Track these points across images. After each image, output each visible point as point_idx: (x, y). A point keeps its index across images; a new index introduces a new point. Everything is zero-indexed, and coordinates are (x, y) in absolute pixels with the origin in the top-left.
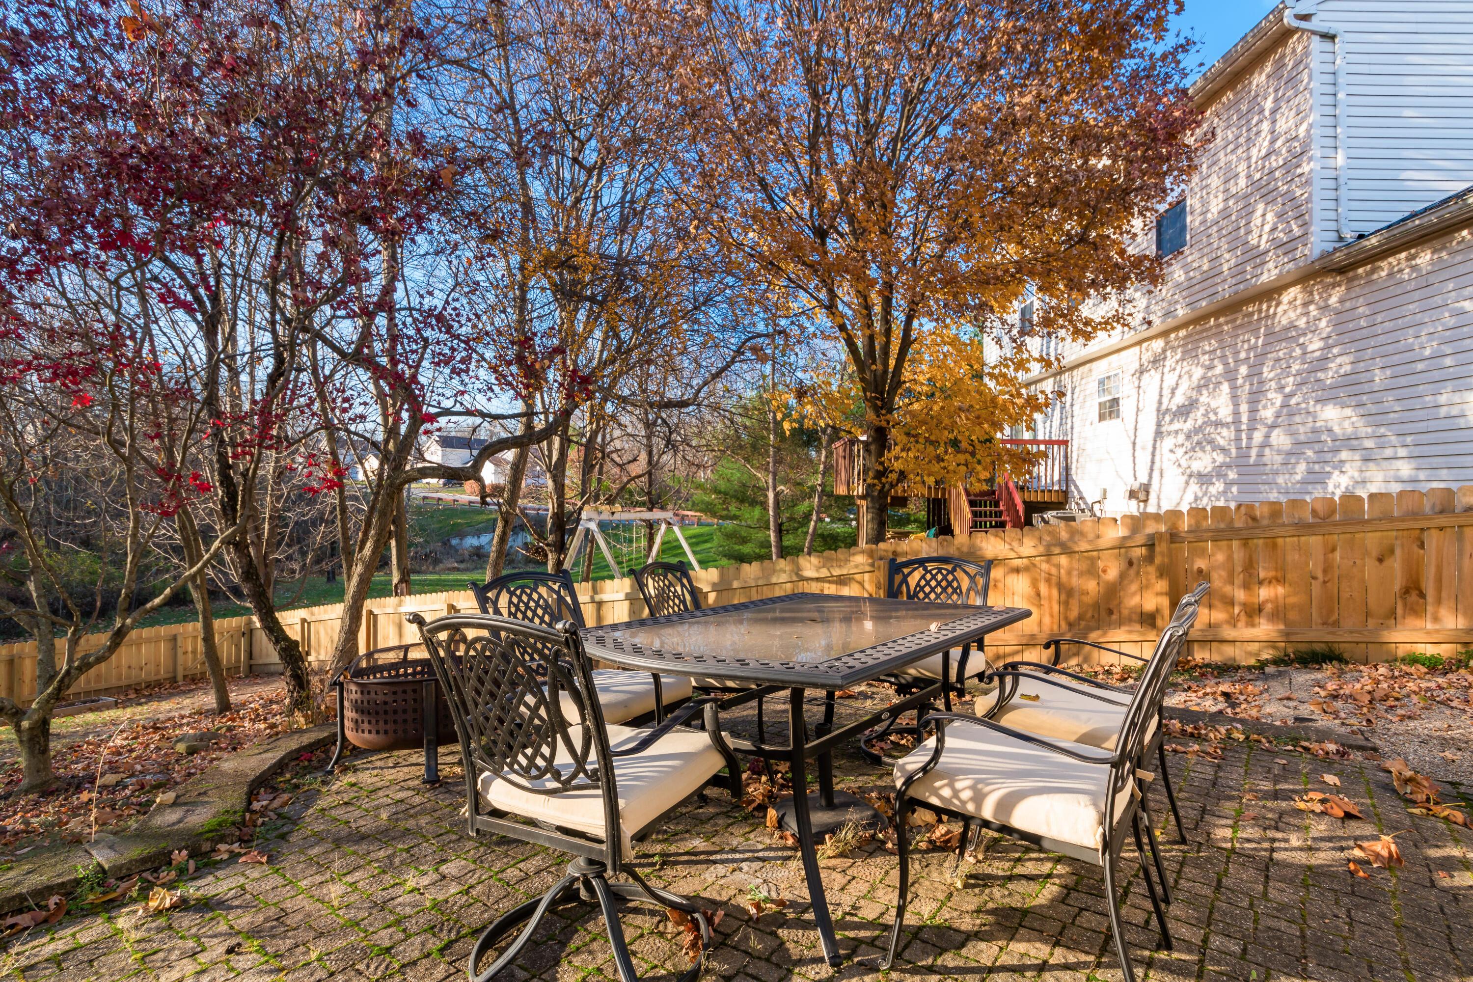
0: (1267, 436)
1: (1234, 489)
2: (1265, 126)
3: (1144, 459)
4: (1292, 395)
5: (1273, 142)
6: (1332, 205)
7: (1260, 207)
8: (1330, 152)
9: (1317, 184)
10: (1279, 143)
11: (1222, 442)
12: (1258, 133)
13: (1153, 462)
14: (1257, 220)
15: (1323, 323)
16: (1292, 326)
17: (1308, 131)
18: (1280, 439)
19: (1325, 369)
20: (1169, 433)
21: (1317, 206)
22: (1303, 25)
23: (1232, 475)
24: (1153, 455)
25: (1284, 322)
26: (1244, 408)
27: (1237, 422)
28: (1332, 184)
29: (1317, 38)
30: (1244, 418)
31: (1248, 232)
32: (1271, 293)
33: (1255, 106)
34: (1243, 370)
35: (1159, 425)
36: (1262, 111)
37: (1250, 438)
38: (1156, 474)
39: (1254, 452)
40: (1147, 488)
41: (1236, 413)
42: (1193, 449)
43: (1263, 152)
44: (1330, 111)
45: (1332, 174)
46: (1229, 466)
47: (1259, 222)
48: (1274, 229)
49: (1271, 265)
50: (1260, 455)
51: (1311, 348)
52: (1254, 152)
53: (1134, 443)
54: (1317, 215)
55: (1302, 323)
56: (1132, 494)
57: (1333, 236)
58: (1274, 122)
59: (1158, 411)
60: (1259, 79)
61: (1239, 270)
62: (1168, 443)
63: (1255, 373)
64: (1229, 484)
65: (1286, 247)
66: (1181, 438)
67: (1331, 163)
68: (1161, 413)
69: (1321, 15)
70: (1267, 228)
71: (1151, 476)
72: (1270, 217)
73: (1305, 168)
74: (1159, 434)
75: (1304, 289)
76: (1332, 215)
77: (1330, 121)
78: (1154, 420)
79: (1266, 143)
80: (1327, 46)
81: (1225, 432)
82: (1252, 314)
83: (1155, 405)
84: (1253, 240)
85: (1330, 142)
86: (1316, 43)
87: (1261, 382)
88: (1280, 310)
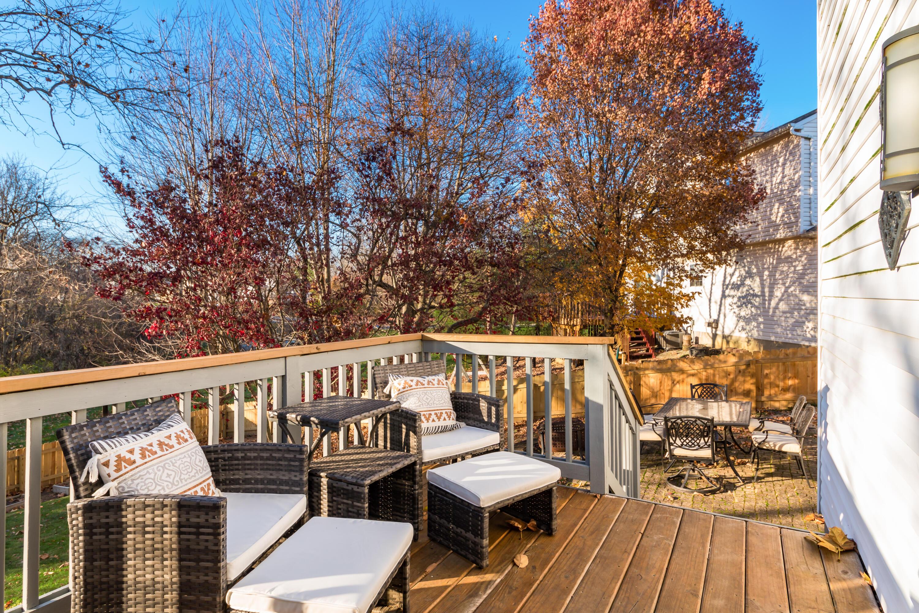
0: (778, 304)
1: (762, 326)
2: (780, 169)
3: (715, 308)
4: (789, 287)
5: (783, 177)
6: (808, 210)
7: (777, 205)
8: (808, 188)
9: (802, 201)
10: (785, 179)
11: (757, 304)
12: (776, 172)
13: (720, 310)
14: (775, 210)
15: (803, 259)
16: (789, 257)
17: (799, 179)
18: (783, 306)
19: (803, 278)
20: (729, 296)
21: (801, 210)
22: (798, 134)
23: (761, 320)
24: (720, 306)
25: (786, 255)
26: (767, 290)
27: (763, 295)
28: (808, 201)
29: (803, 139)
30: (767, 294)
31: (771, 214)
32: (782, 241)
33: (775, 158)
34: (766, 273)
35: (724, 292)
36: (778, 162)
37: (769, 304)
38: (722, 316)
39: (771, 311)
40: (717, 322)
41: (763, 292)
42: (741, 306)
43: (778, 181)
44: (807, 170)
45: (809, 197)
46: (759, 316)
47: (776, 211)
48: (783, 216)
49: (781, 231)
50: (774, 312)
51: (798, 268)
52: (774, 179)
53: (710, 300)
54: (802, 214)
55: (794, 256)
56: (709, 325)
57: (808, 223)
58: (784, 169)
59: (723, 285)
60: (777, 148)
61: (766, 230)
62: (729, 301)
63: (772, 275)
64: (759, 324)
65: (789, 225)
66: (735, 300)
67: (808, 192)
68: (725, 286)
69: (805, 129)
70: (780, 215)
71: (719, 316)
72: (781, 210)
73: (797, 194)
74: (724, 296)
75: (795, 242)
76: (808, 214)
77: (808, 174)
78: (721, 289)
79: (780, 177)
80: (807, 142)
81: (758, 299)
82: (771, 248)
83: (721, 283)
84: (773, 218)
85: (808, 183)
86: (803, 141)
87: (775, 280)
88: (784, 249)
